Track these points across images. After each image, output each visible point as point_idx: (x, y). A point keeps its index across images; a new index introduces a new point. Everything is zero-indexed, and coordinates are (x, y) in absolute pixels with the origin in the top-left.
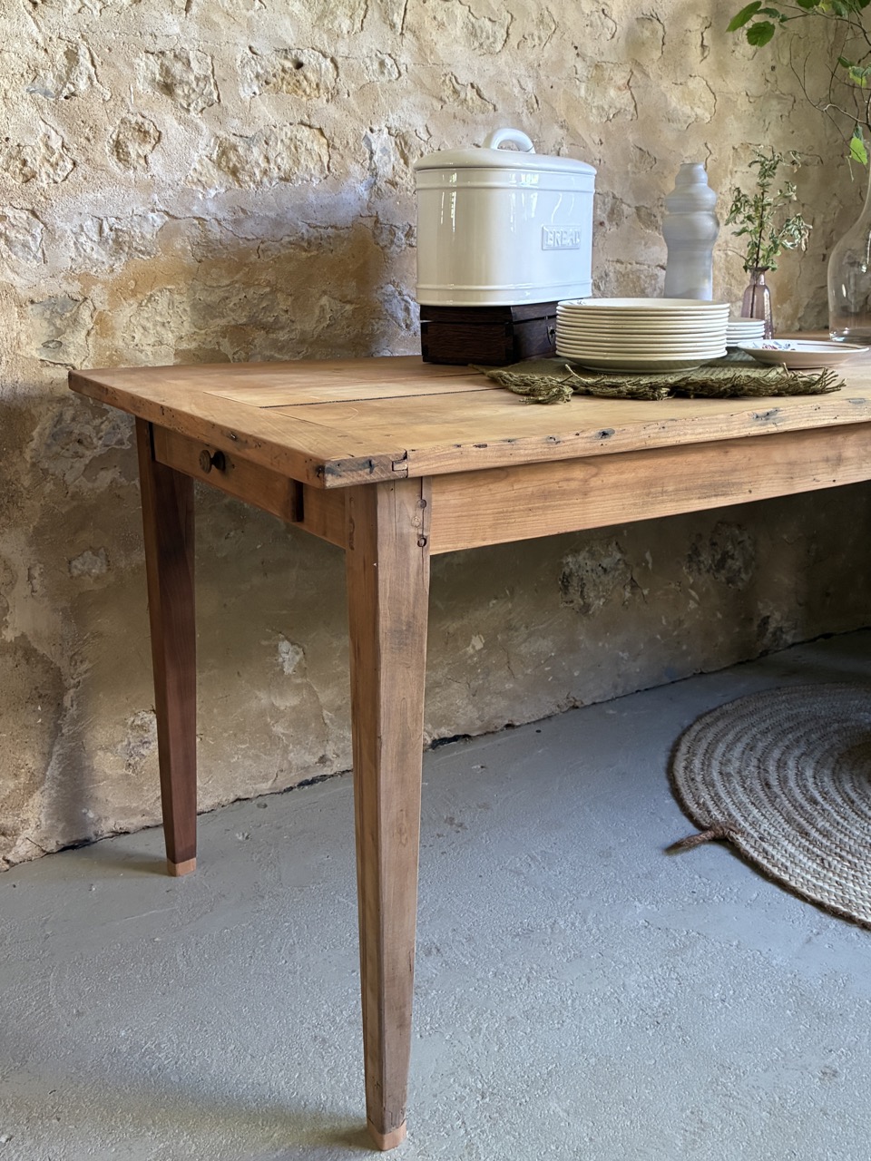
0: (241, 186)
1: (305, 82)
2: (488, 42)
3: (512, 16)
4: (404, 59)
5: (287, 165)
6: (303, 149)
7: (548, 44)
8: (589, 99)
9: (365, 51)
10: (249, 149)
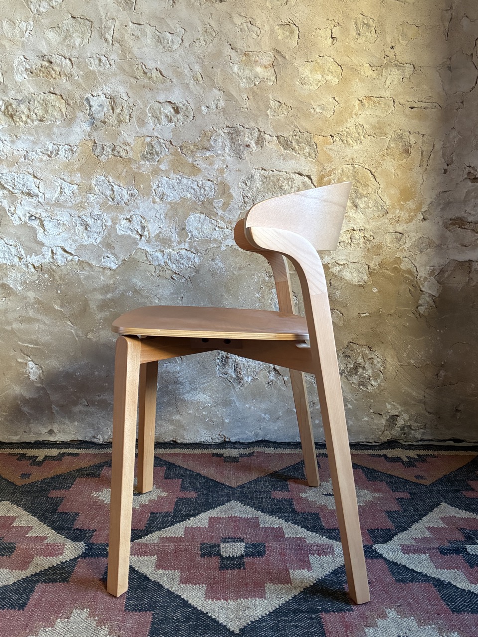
0: (15, 124)
1: (53, 72)
2: (168, 45)
3: (185, 30)
4: (113, 56)
5: (41, 114)
6: (50, 105)
7: (211, 44)
8: (241, 74)
9: (88, 54)
10: (19, 105)
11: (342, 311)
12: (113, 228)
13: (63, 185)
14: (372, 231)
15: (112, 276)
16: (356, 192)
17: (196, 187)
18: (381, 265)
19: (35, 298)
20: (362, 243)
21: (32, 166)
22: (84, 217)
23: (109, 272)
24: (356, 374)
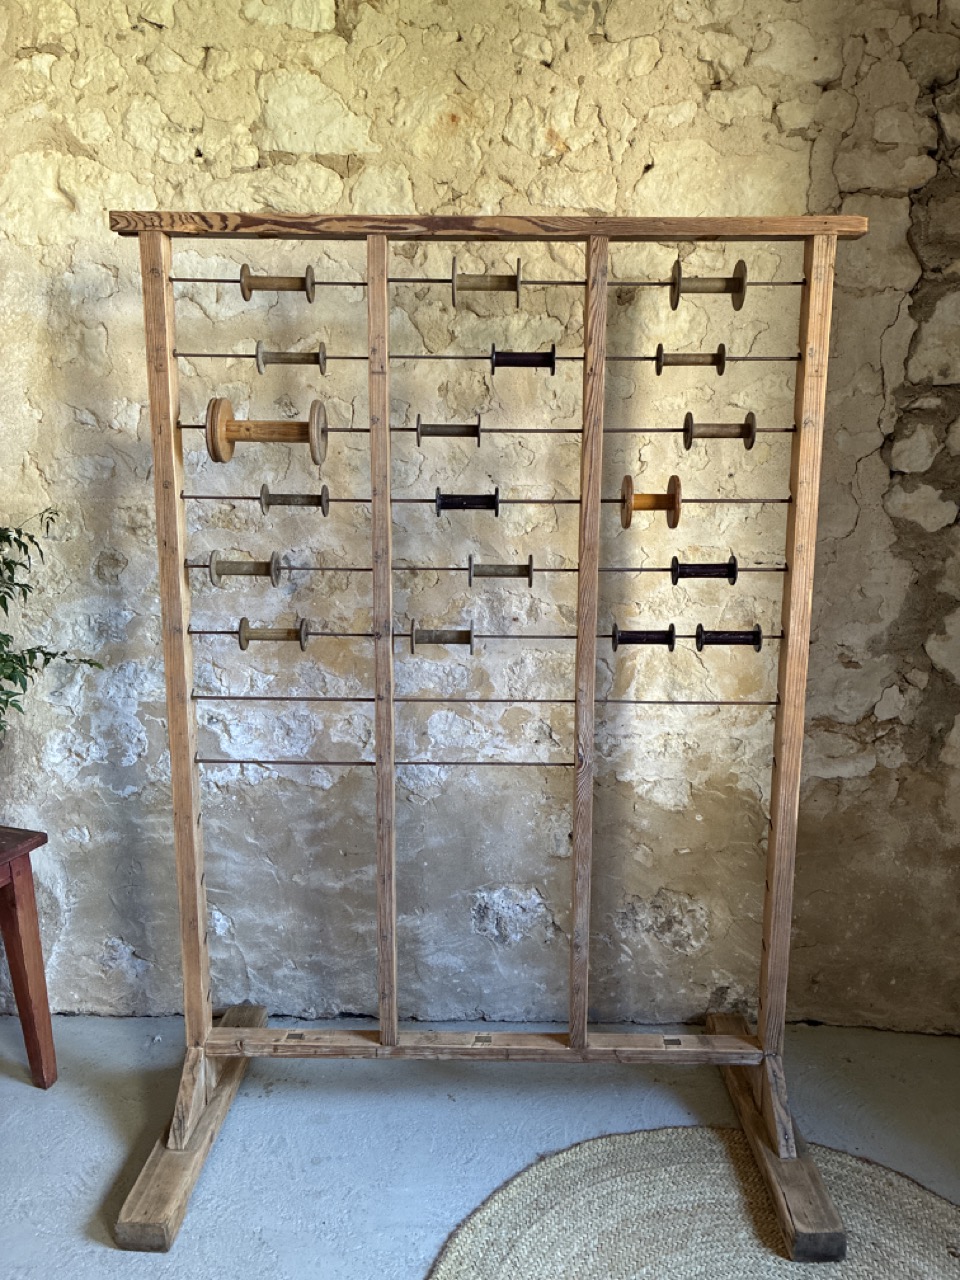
7: (462, 475)
11: (652, 846)
12: (325, 733)
13: (254, 677)
14: (696, 736)
15: (325, 799)
16: (674, 682)
17: (441, 674)
18: (708, 783)
19: (220, 828)
20: (681, 752)
21: (211, 652)
22: (285, 719)
23: (321, 793)
24: (669, 930)
